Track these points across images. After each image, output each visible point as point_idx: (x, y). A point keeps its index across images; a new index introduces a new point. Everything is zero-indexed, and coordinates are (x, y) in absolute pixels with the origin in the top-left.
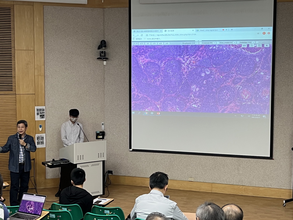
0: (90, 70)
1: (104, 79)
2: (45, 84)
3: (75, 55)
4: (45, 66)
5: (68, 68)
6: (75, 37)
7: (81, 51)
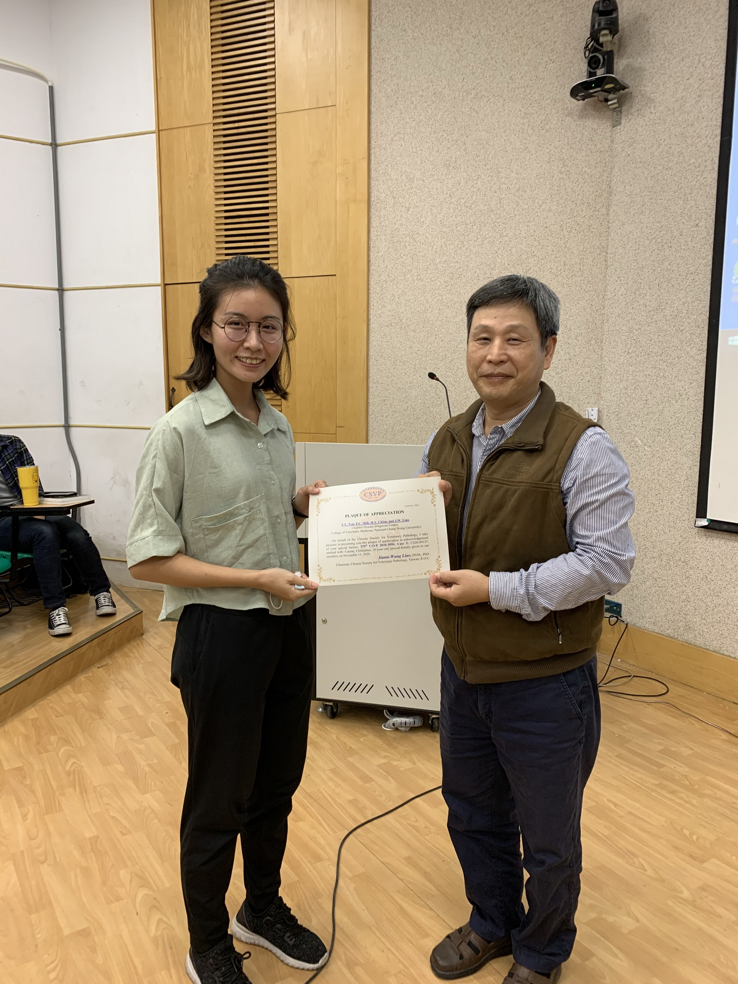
0: (546, 159)
1: (610, 193)
2: (372, 236)
3: (486, 100)
4: (373, 161)
5: (456, 161)
6: (490, 19)
7: (511, 78)
